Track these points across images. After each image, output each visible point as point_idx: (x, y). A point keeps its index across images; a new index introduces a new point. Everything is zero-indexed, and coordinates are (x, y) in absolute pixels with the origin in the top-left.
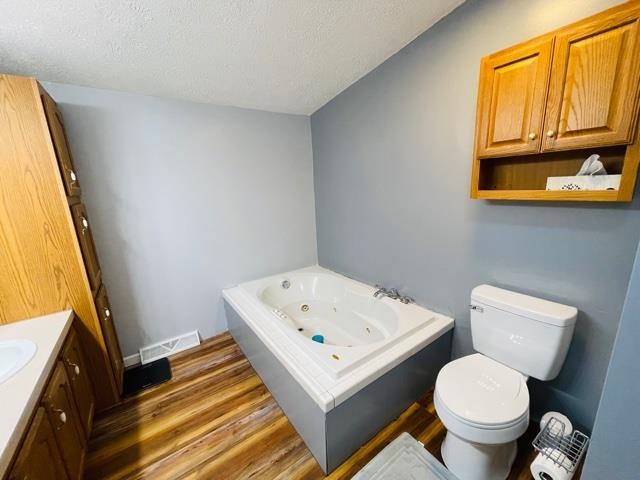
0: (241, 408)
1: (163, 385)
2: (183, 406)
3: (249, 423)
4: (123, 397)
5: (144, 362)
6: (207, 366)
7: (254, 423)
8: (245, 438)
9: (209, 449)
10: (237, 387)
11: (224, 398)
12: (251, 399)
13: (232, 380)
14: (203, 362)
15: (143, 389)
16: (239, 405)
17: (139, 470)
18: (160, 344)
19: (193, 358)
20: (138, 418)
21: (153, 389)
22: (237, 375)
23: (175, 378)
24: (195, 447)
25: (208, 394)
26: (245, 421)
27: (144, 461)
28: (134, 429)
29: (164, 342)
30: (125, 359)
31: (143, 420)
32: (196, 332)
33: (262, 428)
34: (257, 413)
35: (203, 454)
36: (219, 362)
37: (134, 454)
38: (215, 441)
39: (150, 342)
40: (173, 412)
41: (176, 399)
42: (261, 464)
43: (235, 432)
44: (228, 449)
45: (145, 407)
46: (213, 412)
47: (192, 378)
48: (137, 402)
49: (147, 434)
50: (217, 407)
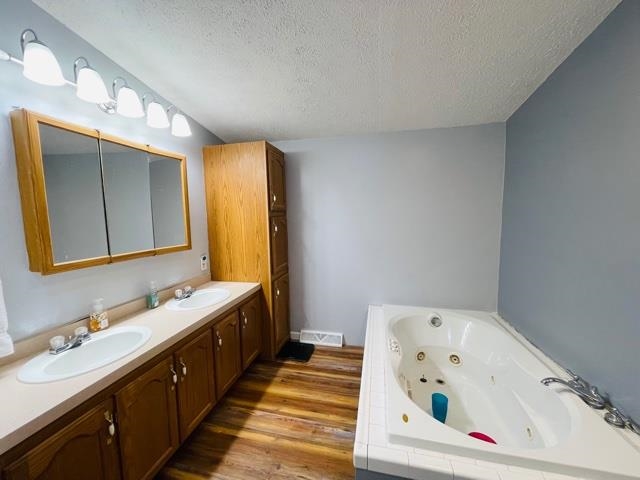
0: (332, 417)
1: (300, 364)
2: (300, 386)
3: (328, 434)
4: (277, 356)
5: (302, 341)
6: (335, 367)
7: (333, 437)
8: (317, 443)
9: (292, 430)
10: (342, 398)
11: (328, 400)
12: (344, 415)
13: (342, 390)
14: (335, 362)
15: (288, 360)
16: (332, 413)
17: (253, 408)
18: (314, 332)
19: (330, 355)
20: (275, 376)
21: (293, 363)
22: (349, 388)
23: (310, 363)
24: (286, 420)
25: (320, 389)
26: (328, 430)
27: (260, 406)
28: (267, 382)
29: (318, 332)
30: (292, 333)
31: (276, 379)
32: (341, 335)
33: (335, 448)
34: (340, 431)
35: (286, 430)
36: (345, 369)
37: (258, 397)
38: (300, 428)
39: (308, 328)
40: (292, 385)
41: (299, 378)
42: (313, 475)
43: (314, 432)
44: (302, 440)
45: (283, 371)
46: (313, 405)
47: (318, 370)
48: (281, 365)
49: (273, 390)
50: (317, 402)
